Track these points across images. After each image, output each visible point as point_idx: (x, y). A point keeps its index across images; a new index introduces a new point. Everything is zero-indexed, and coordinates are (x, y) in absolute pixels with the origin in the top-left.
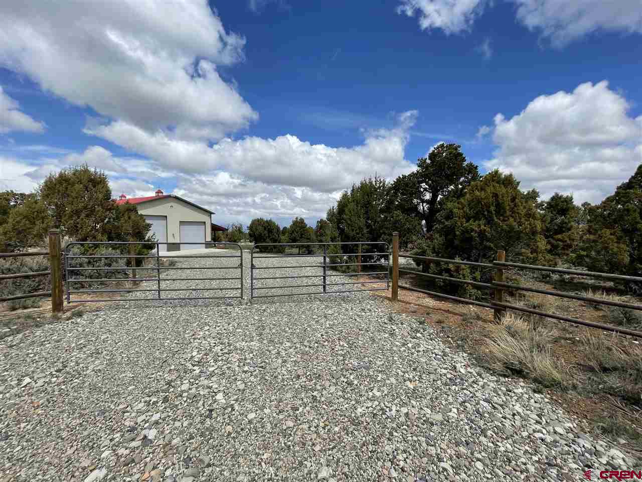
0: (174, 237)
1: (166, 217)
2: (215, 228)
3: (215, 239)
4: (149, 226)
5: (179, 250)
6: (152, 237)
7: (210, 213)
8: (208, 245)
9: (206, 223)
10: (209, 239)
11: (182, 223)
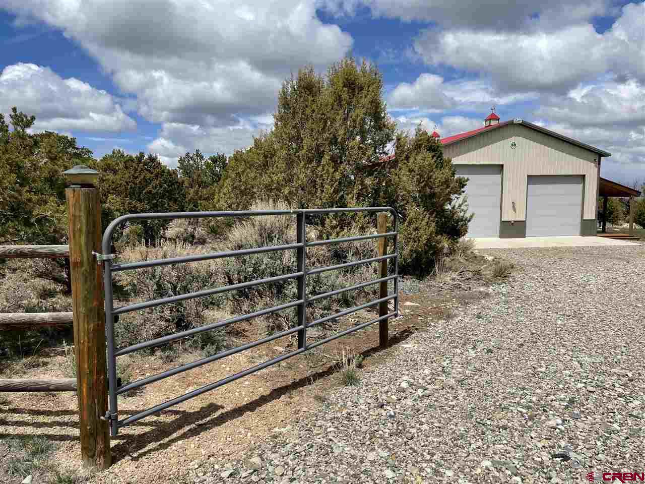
0: (515, 210)
1: (502, 167)
2: (607, 190)
3: (605, 216)
4: (462, 184)
5: (524, 236)
6: (460, 206)
7: (598, 155)
8: (587, 229)
9: (587, 178)
10: (591, 214)
11: (533, 179)
